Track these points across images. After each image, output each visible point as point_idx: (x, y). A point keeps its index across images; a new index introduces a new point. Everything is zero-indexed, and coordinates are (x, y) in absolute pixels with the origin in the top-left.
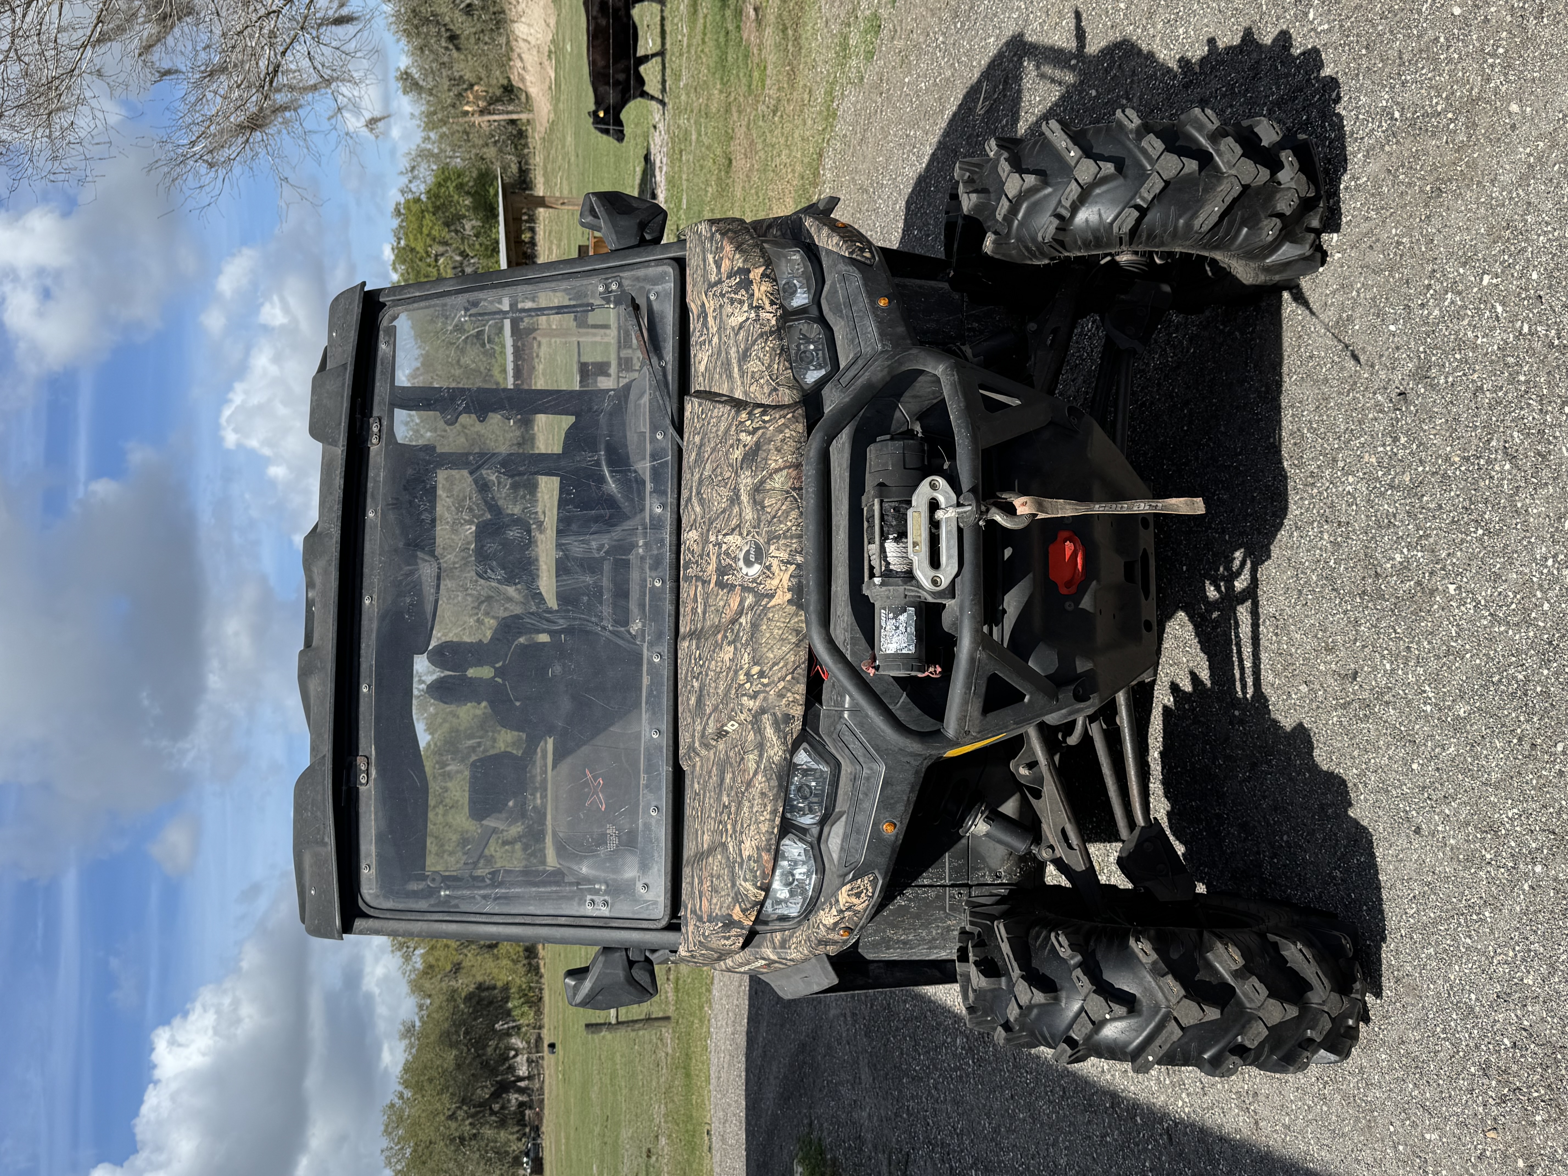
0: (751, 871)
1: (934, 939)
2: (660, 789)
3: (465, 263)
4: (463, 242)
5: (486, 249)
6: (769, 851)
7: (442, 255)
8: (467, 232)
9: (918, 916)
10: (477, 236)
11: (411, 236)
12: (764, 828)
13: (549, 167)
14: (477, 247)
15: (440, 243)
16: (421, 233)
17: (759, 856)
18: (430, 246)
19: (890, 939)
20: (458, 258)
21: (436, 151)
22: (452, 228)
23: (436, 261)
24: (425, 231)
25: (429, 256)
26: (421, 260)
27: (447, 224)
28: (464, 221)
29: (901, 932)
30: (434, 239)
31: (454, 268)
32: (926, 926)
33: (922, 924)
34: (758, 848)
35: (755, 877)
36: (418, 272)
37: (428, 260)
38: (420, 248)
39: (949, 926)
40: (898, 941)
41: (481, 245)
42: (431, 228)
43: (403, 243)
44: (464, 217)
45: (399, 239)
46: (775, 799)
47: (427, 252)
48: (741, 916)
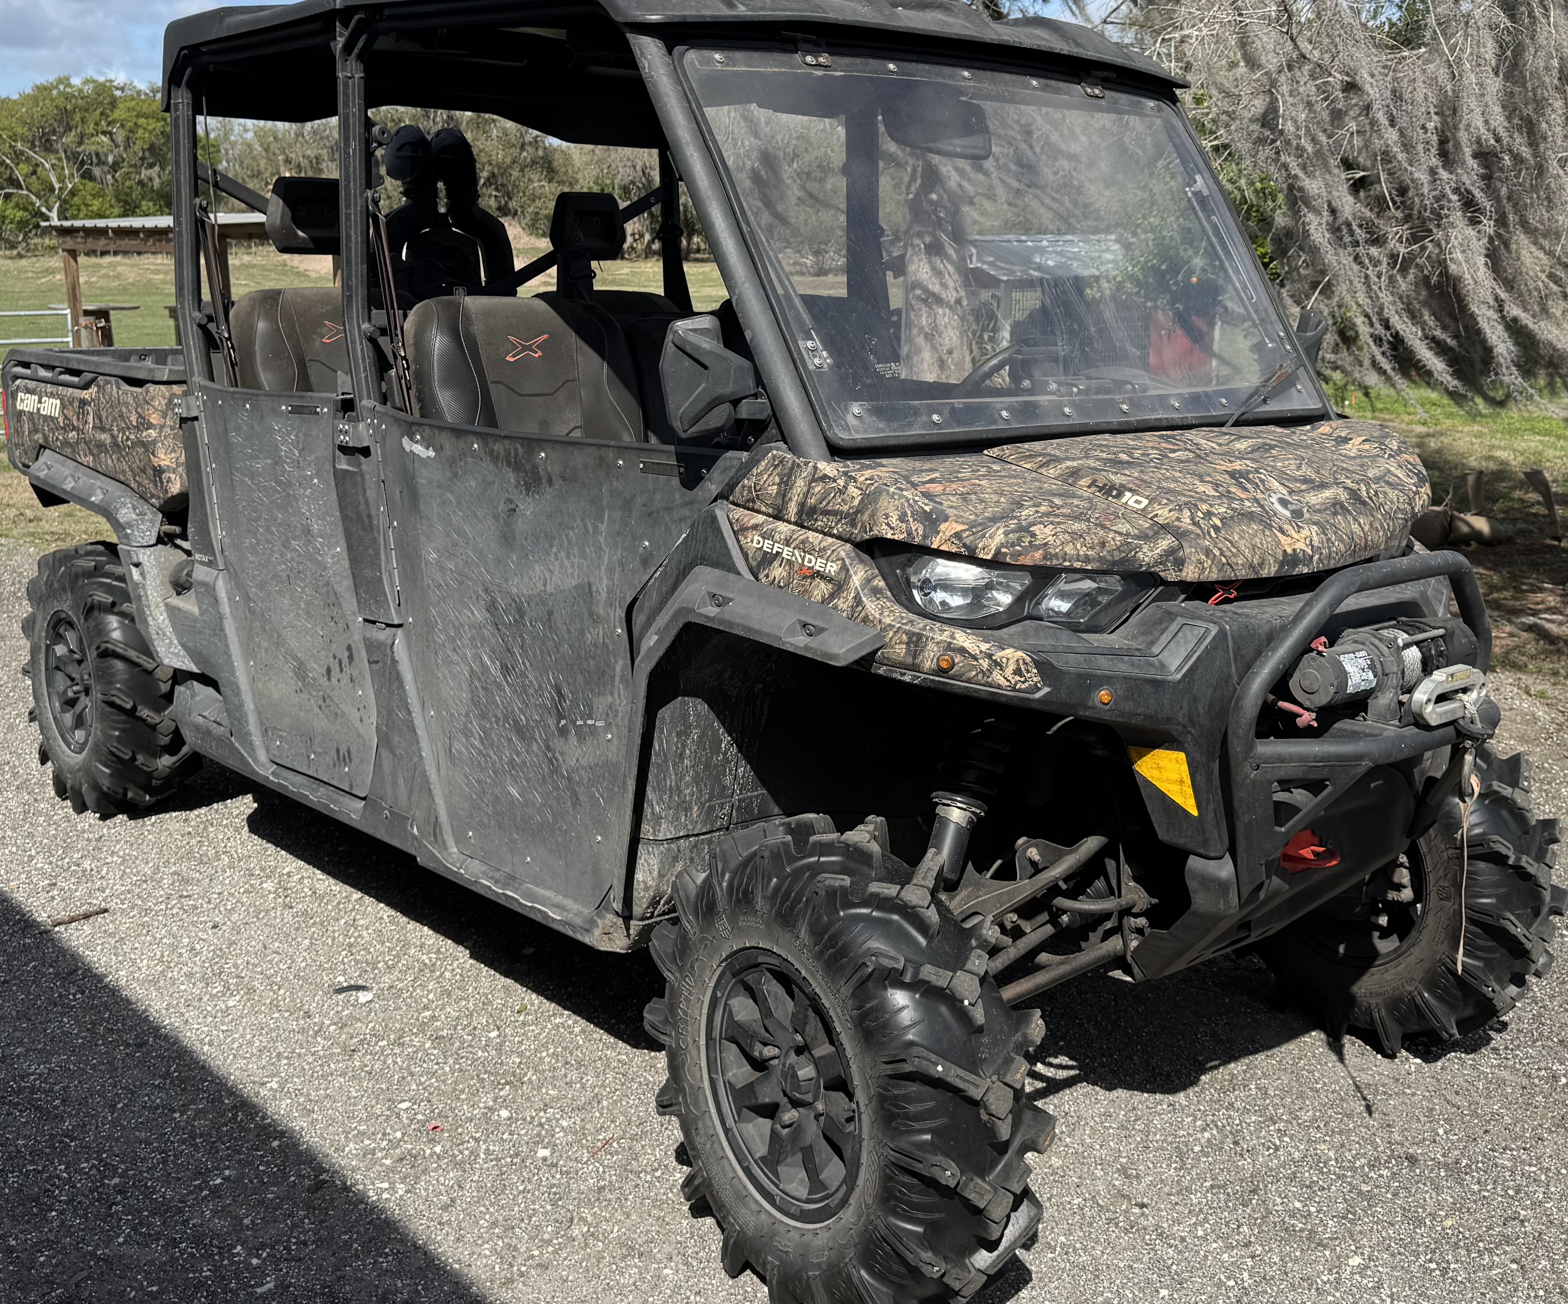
0: (1020, 539)
1: (680, 792)
2: (959, 424)
3: (106, 168)
4: (131, 166)
5: (126, 194)
6: (1045, 558)
7: (113, 140)
8: (143, 172)
9: (707, 767)
10: (141, 183)
11: (133, 103)
12: (1069, 549)
13: (255, 271)
14: (128, 183)
15: (128, 139)
16: (137, 116)
17: (1038, 547)
18: (122, 126)
19: (687, 735)
20: (110, 159)
21: (233, 138)
22: (147, 154)
23: (104, 133)
24: (142, 121)
25: (109, 124)
26: (102, 114)
27: (152, 148)
28: (157, 168)
29: (694, 748)
30: (131, 131)
31: (97, 155)
32: (696, 780)
33: (697, 774)
34: (1046, 544)
35: (1013, 545)
36: (87, 110)
37: (103, 123)
38: (119, 114)
39: (691, 809)
40: (684, 746)
41: (131, 188)
42: (145, 129)
43: (118, 93)
44: (163, 169)
45: (122, 89)
46: (1101, 559)
47: (114, 122)
48: (948, 534)
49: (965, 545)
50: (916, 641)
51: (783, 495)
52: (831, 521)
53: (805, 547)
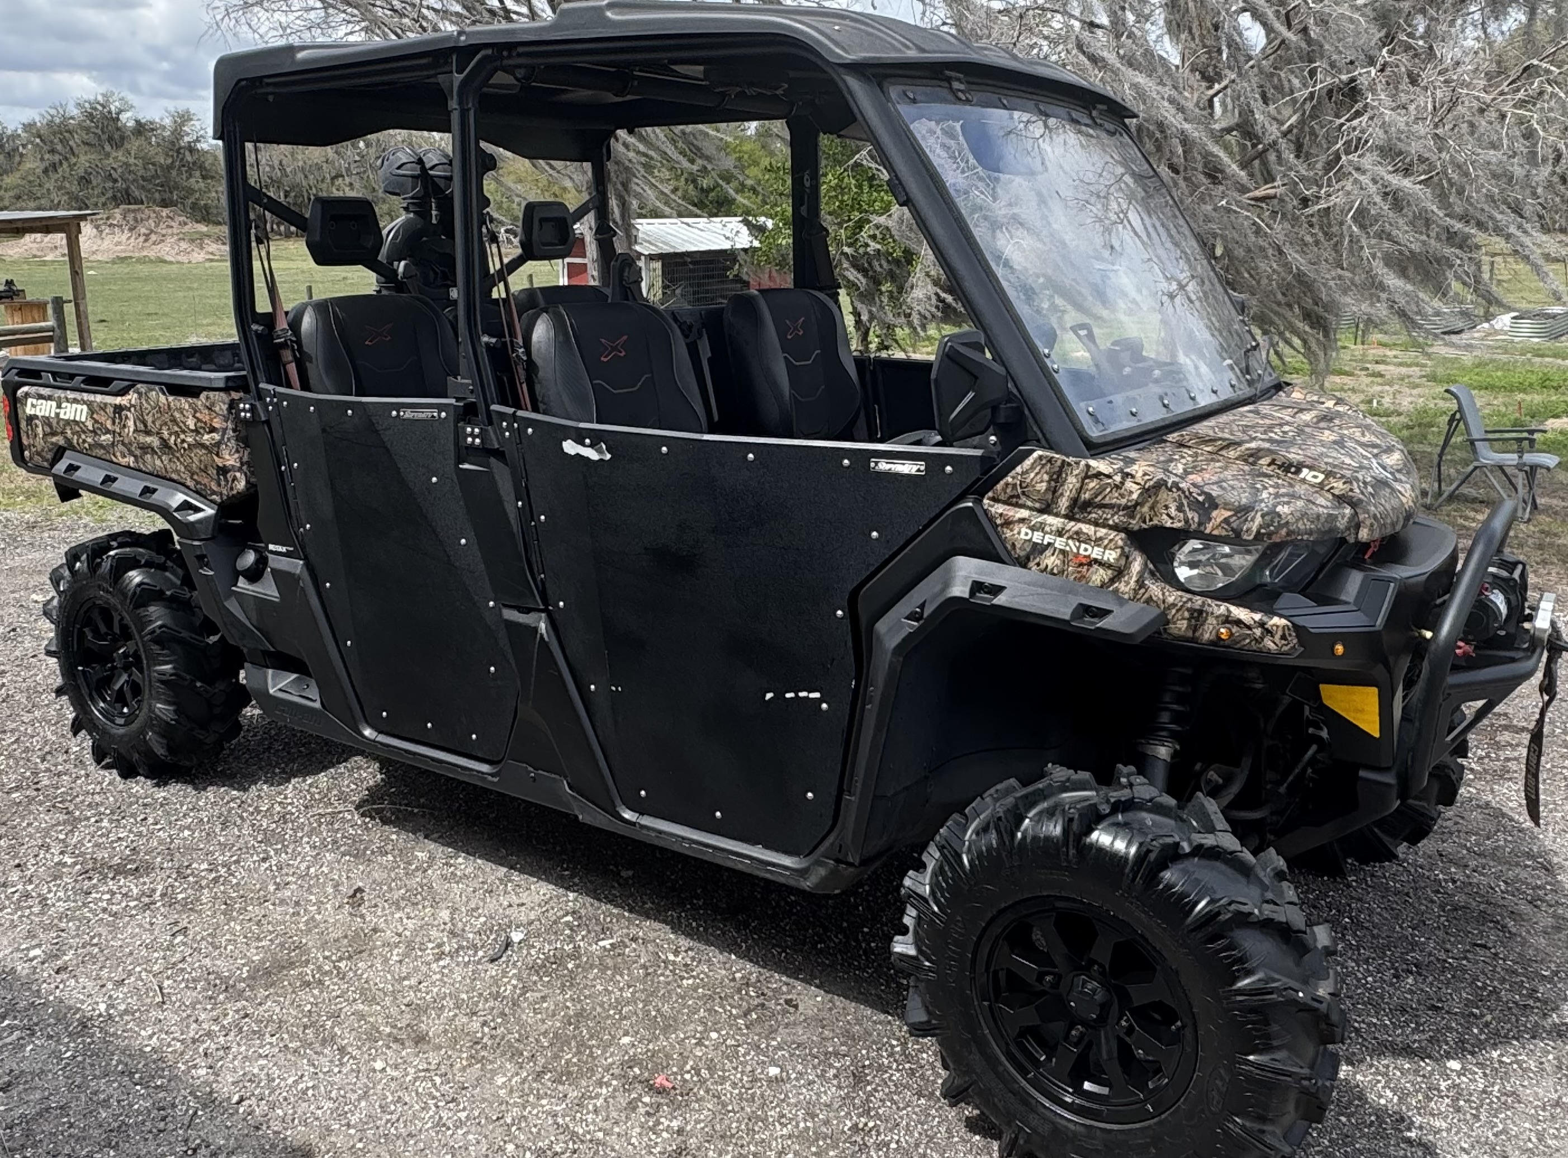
48: (1219, 520)
49: (1233, 530)
50: (1198, 616)
51: (1054, 491)
52: (1108, 514)
53: (1078, 537)
